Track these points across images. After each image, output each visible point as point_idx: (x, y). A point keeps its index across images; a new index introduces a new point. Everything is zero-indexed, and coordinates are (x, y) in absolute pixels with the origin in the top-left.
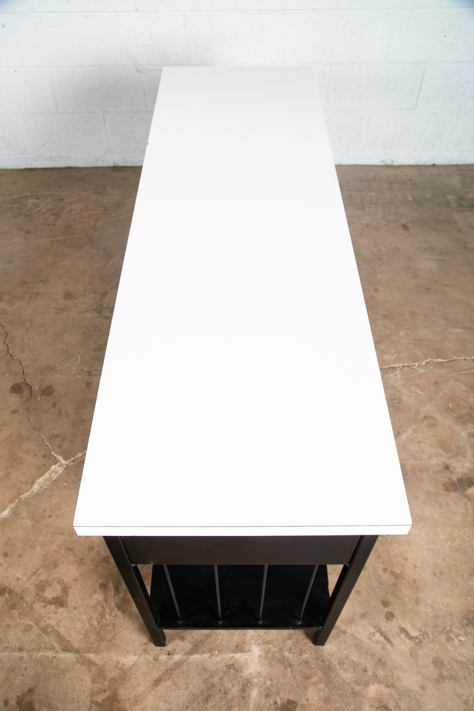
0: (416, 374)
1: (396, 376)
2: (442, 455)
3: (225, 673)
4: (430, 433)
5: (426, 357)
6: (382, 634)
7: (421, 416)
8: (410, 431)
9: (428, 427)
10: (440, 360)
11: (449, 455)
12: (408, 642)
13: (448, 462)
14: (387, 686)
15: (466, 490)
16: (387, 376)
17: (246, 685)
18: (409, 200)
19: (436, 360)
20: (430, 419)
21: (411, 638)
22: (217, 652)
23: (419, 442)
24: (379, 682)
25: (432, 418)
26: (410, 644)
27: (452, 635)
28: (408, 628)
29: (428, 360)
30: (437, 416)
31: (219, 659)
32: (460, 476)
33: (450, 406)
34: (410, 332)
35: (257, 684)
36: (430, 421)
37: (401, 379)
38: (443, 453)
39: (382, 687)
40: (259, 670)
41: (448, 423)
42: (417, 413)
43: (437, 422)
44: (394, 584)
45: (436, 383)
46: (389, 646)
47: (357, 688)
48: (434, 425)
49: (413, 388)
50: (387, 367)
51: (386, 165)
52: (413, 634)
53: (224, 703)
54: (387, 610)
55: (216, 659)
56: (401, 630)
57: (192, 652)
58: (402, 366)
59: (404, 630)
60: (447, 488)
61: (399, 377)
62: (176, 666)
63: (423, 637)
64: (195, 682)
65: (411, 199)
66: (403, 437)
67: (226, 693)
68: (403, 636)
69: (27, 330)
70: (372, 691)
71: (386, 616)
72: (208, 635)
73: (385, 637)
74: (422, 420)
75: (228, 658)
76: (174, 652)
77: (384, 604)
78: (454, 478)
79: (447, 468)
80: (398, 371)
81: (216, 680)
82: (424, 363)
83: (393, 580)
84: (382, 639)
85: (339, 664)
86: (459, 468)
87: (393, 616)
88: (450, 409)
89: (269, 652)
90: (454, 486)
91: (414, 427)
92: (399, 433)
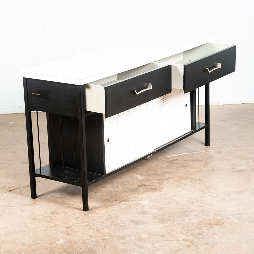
0: (222, 151)
2: (232, 166)
3: (135, 204)
9: (226, 161)
10: (235, 148)
12: (211, 197)
13: (234, 167)
14: (201, 203)
15: (241, 172)
17: (143, 206)
19: (233, 149)
21: (213, 196)
23: (221, 164)
24: (199, 203)
25: (228, 160)
26: (212, 197)
27: (230, 195)
28: (212, 195)
31: (132, 202)
34: (221, 143)
35: (148, 205)
39: (200, 204)
40: (149, 203)
41: (236, 160)
42: (221, 159)
43: (231, 160)
45: (232, 153)
46: (203, 198)
47: (189, 204)
49: (220, 154)
50: (208, 151)
51: (215, 105)
52: (213, 195)
53: (135, 209)
54: (203, 192)
55: (130, 203)
56: (209, 195)
57: (121, 202)
58: (215, 150)
59: (210, 195)
60: (233, 172)
61: (214, 152)
62: (114, 205)
63: (218, 196)
64: (123, 206)
65: (228, 113)
66: (214, 164)
67: (136, 207)
68: (209, 196)
69: (25, 151)
70: (195, 204)
71: (202, 193)
72: (127, 200)
73: (202, 197)
74: (224, 160)
75: (136, 202)
76: (113, 203)
77: (202, 192)
78: (236, 170)
79: (234, 168)
80: (213, 151)
81: (131, 206)
82: (227, 149)
83: (206, 188)
84: (200, 197)
85: (182, 201)
86: (239, 168)
87: (205, 193)
88: (238, 157)
89: (153, 201)
90: (236, 171)
91: (219, 161)
92: (212, 163)
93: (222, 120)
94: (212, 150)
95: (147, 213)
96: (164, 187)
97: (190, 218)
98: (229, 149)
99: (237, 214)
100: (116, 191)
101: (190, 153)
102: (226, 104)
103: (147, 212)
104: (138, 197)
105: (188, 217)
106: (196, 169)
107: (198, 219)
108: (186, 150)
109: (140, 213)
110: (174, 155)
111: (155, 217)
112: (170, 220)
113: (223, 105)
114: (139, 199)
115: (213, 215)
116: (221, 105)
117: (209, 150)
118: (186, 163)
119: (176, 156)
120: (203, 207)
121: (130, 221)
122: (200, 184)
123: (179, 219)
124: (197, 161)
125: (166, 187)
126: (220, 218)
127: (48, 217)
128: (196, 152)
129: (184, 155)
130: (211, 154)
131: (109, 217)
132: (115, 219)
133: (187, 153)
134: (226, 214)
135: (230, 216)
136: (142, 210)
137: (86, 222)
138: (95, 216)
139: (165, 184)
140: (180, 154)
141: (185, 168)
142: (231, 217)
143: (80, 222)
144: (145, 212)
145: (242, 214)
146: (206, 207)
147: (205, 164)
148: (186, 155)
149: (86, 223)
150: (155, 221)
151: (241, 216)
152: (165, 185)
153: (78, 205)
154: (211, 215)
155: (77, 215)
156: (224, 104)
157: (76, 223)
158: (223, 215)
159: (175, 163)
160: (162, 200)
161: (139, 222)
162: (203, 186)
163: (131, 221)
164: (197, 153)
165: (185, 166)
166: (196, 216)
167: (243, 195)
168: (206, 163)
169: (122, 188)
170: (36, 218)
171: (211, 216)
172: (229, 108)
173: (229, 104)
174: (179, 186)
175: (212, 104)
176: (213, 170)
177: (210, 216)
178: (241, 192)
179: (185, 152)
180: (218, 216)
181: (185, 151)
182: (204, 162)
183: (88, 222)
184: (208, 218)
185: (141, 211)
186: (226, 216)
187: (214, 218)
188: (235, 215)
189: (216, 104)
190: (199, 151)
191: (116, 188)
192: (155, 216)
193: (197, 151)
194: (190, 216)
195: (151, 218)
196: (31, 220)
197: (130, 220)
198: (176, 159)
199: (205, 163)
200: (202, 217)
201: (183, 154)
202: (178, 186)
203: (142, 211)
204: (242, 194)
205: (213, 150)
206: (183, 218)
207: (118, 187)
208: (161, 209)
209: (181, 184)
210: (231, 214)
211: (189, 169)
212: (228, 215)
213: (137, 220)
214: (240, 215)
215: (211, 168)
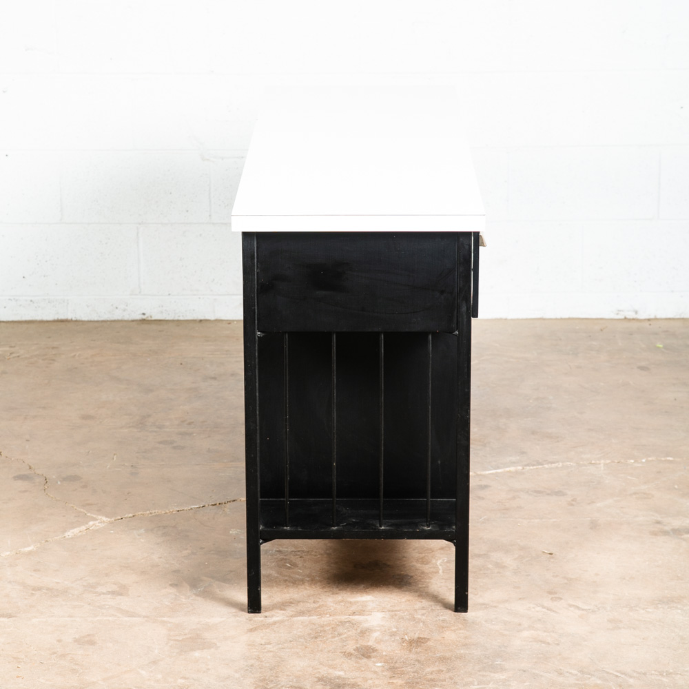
0: (630, 467)
1: (597, 468)
2: (653, 515)
3: (338, 625)
4: (640, 502)
5: (648, 456)
6: (543, 607)
7: (630, 492)
8: (610, 501)
9: (638, 499)
10: (671, 459)
11: (663, 515)
12: (577, 611)
13: (659, 519)
14: (545, 631)
15: (682, 535)
16: (584, 467)
17: (364, 633)
18: (659, 348)
19: (662, 459)
20: (641, 494)
21: (583, 610)
22: (328, 616)
23: (622, 508)
24: (536, 630)
25: (644, 494)
26: (580, 612)
27: (637, 609)
28: (580, 605)
30: (654, 492)
31: (331, 618)
32: (677, 528)
33: (676, 487)
34: (627, 441)
35: (378, 630)
36: (643, 496)
37: (605, 470)
38: (656, 514)
39: (539, 632)
40: (382, 624)
41: (668, 497)
42: (624, 490)
43: (653, 496)
44: (566, 584)
45: (659, 472)
46: (552, 613)
47: (506, 632)
48: (647, 498)
49: (622, 475)
50: (585, 463)
51: (625, 318)
52: (586, 607)
53: (337, 639)
54: (553, 596)
55: (326, 619)
56: (570, 606)
57: (296, 616)
58: (608, 461)
59: (574, 605)
60: (654, 534)
61: (602, 468)
62: (275, 623)
63: (599, 609)
64: (300, 630)
65: (661, 346)
66: (598, 505)
67: (340, 635)
68: (572, 609)
69: (27, 441)
70: (526, 634)
71: (552, 599)
72: (317, 608)
73: (548, 609)
74: (631, 495)
75: (343, 618)
76: (272, 616)
77: (550, 593)
78: (667, 528)
79: (658, 522)
80: (602, 465)
81: (327, 628)
82: (644, 461)
83: (566, 581)
84: (544, 610)
85: (486, 621)
86: (677, 523)
87: (561, 599)
88: (675, 488)
89: (396, 615)
90: (666, 533)
91: (615, 499)
92: (593, 502)
93: (642, 368)
94: (598, 462)
95: (373, 655)
96: (437, 572)
97: (504, 677)
98: (650, 459)
99: (653, 672)
100: (286, 578)
101: (528, 468)
102: (658, 317)
103: (374, 650)
104: (351, 603)
105: (496, 675)
106: (541, 518)
107: (527, 684)
108: (518, 458)
109: (350, 655)
110: (479, 473)
111: (397, 668)
112: (440, 680)
113: (649, 320)
114: (354, 608)
115: (576, 672)
116: (645, 320)
117: (588, 460)
118: (514, 498)
119: (484, 476)
120: (548, 643)
121: (316, 680)
122: (548, 570)
123: (471, 679)
124: (548, 494)
125: (441, 572)
126: (599, 682)
127: (63, 656)
128: (548, 464)
129: (510, 472)
130: (593, 475)
131: (252, 662)
132: (271, 670)
133: (520, 468)
134: (618, 672)
135: (631, 677)
136: (358, 646)
137: (181, 678)
138: (209, 657)
139: (439, 562)
140: (498, 468)
141: (507, 516)
142: (631, 681)
143: (160, 676)
144: (366, 653)
145: (669, 674)
146: (558, 644)
147: (572, 505)
148: (517, 472)
149: (180, 681)
150: (395, 681)
151: (665, 680)
152: (440, 567)
153: (165, 619)
154: (571, 671)
155: (156, 651)
156: (652, 317)
157: (149, 680)
158: (608, 673)
160: (423, 615)
161: (344, 684)
162: (557, 576)
163: (320, 680)
164: (551, 469)
165: (507, 509)
166: (524, 671)
167: (679, 611)
168: (573, 503)
169: (307, 572)
170: (26, 656)
171: (570, 673)
172: (667, 331)
173: (670, 319)
174: (481, 572)
175: (617, 314)
176: (594, 525)
177: (568, 675)
178: (673, 601)
179: (513, 463)
180: (593, 675)
181: (513, 459)
182: (569, 499)
183: (184, 678)
184: (561, 679)
185: (354, 647)
186: (617, 676)
187: (578, 680)
188: (645, 674)
189: (628, 317)
190: (558, 462)
191: (289, 568)
192: (397, 665)
193: (554, 463)
194: (503, 669)
195: (383, 671)
196: (9, 662)
197: (317, 675)
198: (483, 483)
199: (573, 500)
200: (542, 676)
201: (508, 469)
202: (481, 570)
203: (357, 649)
204: (677, 608)
205: (602, 461)
206: (483, 676)
207: (294, 565)
208: (418, 642)
209: (490, 566)
210: (634, 671)
211: (520, 520)
212: (622, 674)
213: (339, 677)
214: (661, 675)
215: (589, 519)
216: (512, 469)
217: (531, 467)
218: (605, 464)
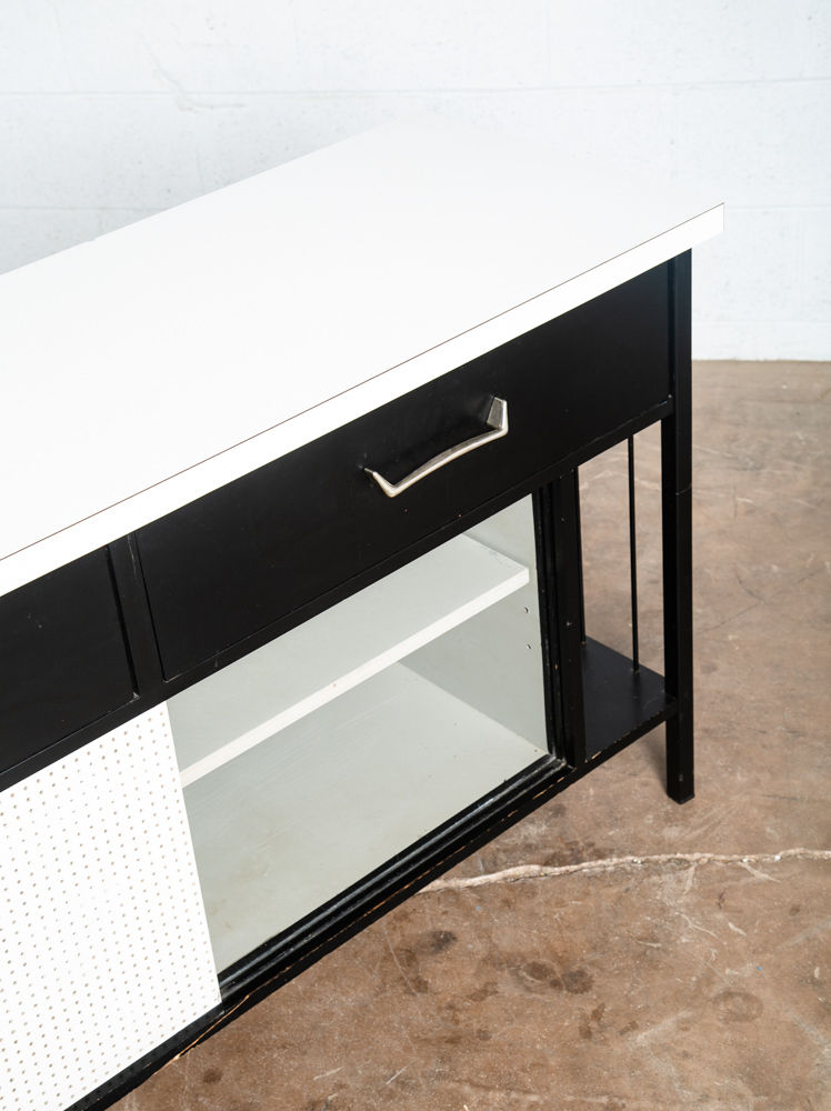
0: (744, 881)
1: (679, 881)
2: (740, 1096)
4: (727, 1035)
5: (789, 842)
7: (717, 989)
8: (669, 1023)
9: (726, 1021)
11: (764, 1099)
16: (655, 878)
19: (817, 853)
20: (739, 1000)
23: (686, 1055)
25: (747, 997)
29: (792, 852)
30: (766, 994)
33: (817, 972)
34: (765, 777)
36: (740, 1006)
37: (692, 890)
38: (748, 1093)
41: (791, 1015)
42: (708, 979)
43: (760, 1009)
45: (796, 910)
48: (747, 1018)
49: (720, 916)
50: (664, 857)
58: (708, 856)
61: (689, 884)
66: (641, 1038)
74: (716, 1001)
80: (692, 870)
82: (778, 858)
88: (813, 980)
91: (683, 1014)
92: (634, 1026)
94: (687, 856)
101: (549, 870)
106: (509, 1088)
117: (671, 847)
118: (484, 993)
119: (456, 898)
124: (556, 984)
128: (591, 857)
129: (511, 884)
130: (664, 910)
133: (535, 868)
141: (446, 1068)
147: (588, 1034)
148: (523, 886)
159: (421, 986)
164: (591, 878)
165: (456, 1040)
168: (593, 1025)
179: (528, 851)
181: (533, 832)
182: (589, 1009)
190: (611, 851)
193: (600, 855)
198: (446, 925)
199: (595, 1015)
201: (511, 872)
205: (697, 855)
211: (467, 1089)
215: (604, 1100)
216: (520, 870)
217: (557, 870)
218: (701, 867)
